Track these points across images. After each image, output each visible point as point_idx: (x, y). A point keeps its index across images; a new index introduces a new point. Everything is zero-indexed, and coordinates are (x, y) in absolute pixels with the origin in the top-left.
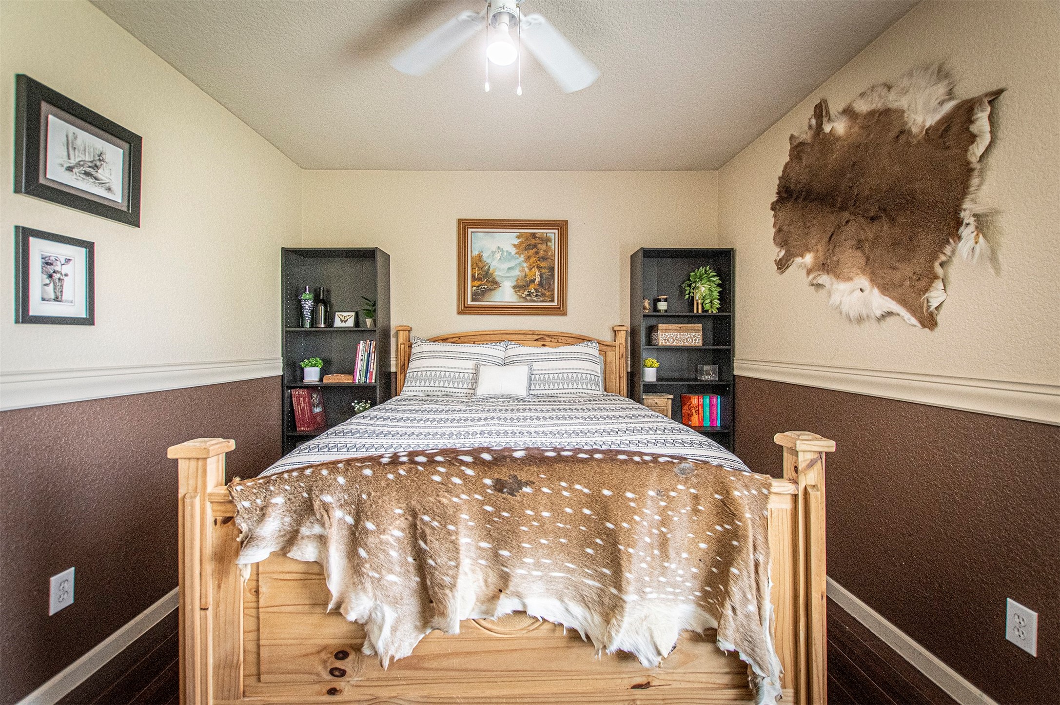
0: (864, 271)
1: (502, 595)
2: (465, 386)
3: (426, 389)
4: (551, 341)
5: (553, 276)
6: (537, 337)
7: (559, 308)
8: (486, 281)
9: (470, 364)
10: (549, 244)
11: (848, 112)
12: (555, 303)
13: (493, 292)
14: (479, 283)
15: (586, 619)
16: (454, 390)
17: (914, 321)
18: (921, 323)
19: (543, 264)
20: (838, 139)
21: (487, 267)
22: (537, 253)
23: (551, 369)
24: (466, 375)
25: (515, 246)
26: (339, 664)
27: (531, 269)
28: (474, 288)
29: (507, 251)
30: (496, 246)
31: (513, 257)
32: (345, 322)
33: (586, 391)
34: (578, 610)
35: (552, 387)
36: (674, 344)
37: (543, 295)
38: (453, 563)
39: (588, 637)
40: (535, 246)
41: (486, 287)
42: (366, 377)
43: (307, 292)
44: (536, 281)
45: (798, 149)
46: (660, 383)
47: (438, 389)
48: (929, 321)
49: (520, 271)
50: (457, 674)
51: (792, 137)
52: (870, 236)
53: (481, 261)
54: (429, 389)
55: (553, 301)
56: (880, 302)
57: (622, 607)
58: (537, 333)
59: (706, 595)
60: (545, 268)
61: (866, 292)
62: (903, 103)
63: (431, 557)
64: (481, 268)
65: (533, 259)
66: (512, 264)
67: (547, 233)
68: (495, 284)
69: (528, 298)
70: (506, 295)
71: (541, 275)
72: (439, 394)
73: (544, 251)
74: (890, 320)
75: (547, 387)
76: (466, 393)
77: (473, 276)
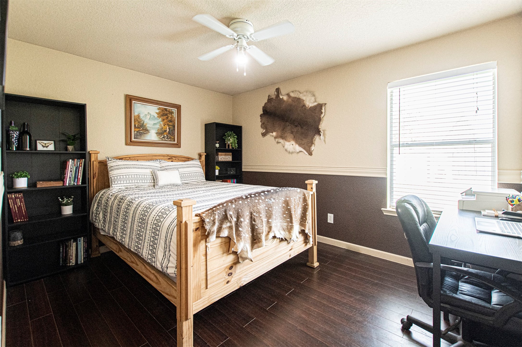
0: (293, 140)
1: (270, 233)
2: (148, 182)
3: (125, 185)
4: (175, 159)
5: (174, 129)
6: (169, 158)
7: (178, 144)
8: (142, 129)
9: (148, 171)
10: (173, 114)
11: (288, 95)
12: (176, 142)
13: (145, 135)
14: (138, 130)
15: (284, 234)
16: (142, 184)
17: (307, 153)
18: (309, 154)
19: (170, 124)
20: (284, 101)
21: (142, 122)
22: (167, 118)
23: (186, 172)
24: (148, 176)
25: (157, 113)
26: (230, 271)
27: (164, 125)
28: (136, 132)
29: (153, 115)
30: (148, 112)
31: (156, 118)
32: (47, 147)
33: (201, 180)
34: (283, 232)
35: (187, 179)
36: (224, 160)
37: (170, 138)
38: (262, 226)
39: (285, 239)
40: (166, 115)
41: (142, 132)
42: (74, 181)
43: (13, 125)
44: (167, 131)
45: (270, 100)
46: (220, 175)
47: (133, 184)
48: (310, 154)
49: (159, 126)
50: (259, 261)
51: (269, 96)
52: (295, 130)
53: (139, 118)
54: (127, 184)
55: (174, 141)
56: (298, 148)
57: (293, 227)
58: (169, 155)
59: (301, 222)
60: (171, 125)
61: (294, 145)
62: (304, 98)
63: (256, 226)
64: (139, 122)
65: (165, 121)
66: (156, 122)
67: (172, 109)
68: (146, 131)
69: (163, 139)
70: (152, 136)
71: (169, 129)
72: (134, 186)
73: (171, 117)
74: (300, 153)
75: (185, 179)
76: (149, 185)
77: (135, 126)
